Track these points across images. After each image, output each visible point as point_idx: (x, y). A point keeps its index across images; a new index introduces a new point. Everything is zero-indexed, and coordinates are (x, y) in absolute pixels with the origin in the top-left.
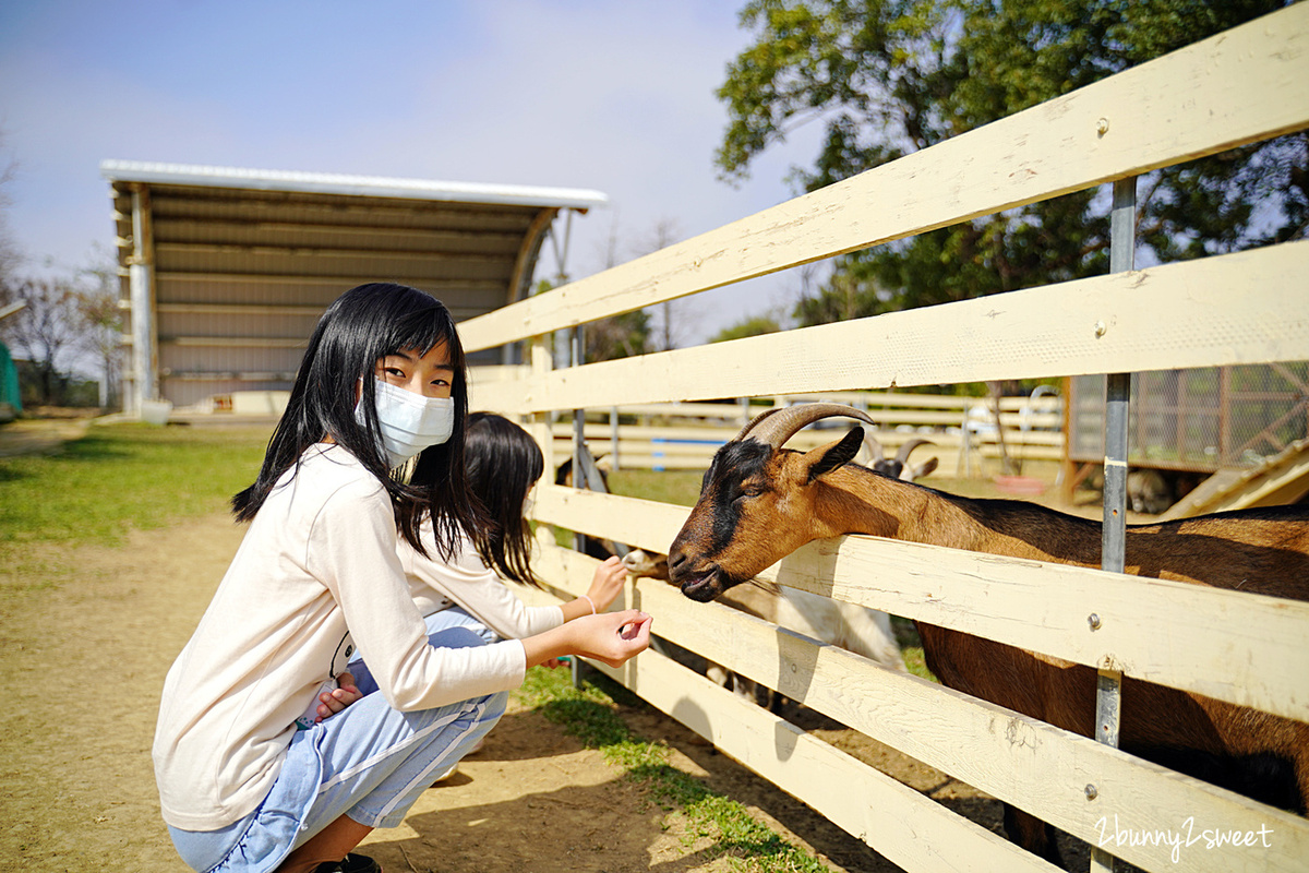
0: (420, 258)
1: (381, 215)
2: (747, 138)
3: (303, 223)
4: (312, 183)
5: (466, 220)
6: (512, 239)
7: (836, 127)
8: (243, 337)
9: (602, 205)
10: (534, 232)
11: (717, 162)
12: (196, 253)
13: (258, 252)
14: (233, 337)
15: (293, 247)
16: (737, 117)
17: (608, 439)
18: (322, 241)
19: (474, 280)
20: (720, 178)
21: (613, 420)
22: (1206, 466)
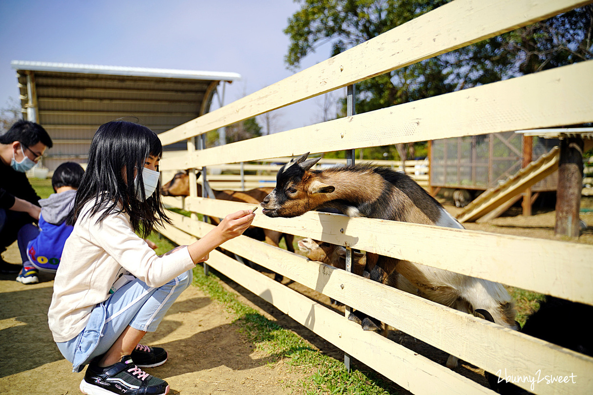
0: (159, 103)
1: (140, 84)
2: (299, 51)
3: (105, 88)
4: (108, 70)
5: (179, 86)
6: (199, 94)
7: (337, 45)
8: (80, 139)
9: (238, 79)
10: (209, 91)
11: (286, 61)
12: (57, 102)
13: (85, 101)
14: (75, 139)
15: (101, 99)
16: (294, 42)
17: (240, 181)
18: (114, 96)
19: (183, 113)
20: (287, 68)
21: (242, 173)
22: (482, 187)
